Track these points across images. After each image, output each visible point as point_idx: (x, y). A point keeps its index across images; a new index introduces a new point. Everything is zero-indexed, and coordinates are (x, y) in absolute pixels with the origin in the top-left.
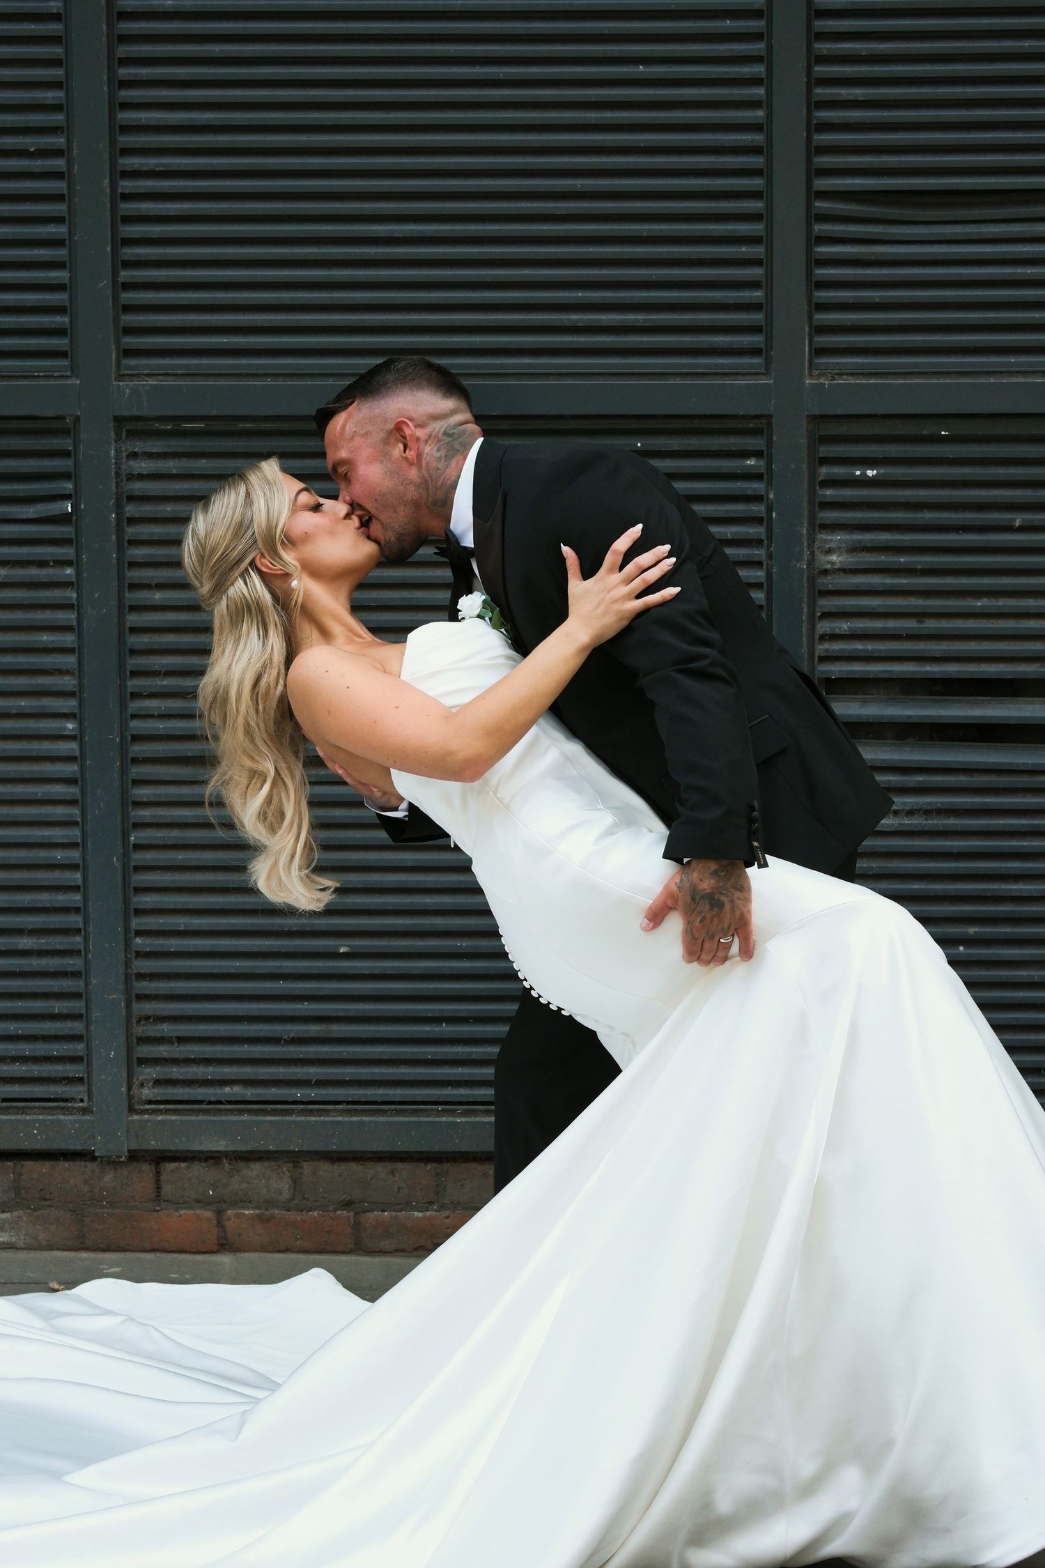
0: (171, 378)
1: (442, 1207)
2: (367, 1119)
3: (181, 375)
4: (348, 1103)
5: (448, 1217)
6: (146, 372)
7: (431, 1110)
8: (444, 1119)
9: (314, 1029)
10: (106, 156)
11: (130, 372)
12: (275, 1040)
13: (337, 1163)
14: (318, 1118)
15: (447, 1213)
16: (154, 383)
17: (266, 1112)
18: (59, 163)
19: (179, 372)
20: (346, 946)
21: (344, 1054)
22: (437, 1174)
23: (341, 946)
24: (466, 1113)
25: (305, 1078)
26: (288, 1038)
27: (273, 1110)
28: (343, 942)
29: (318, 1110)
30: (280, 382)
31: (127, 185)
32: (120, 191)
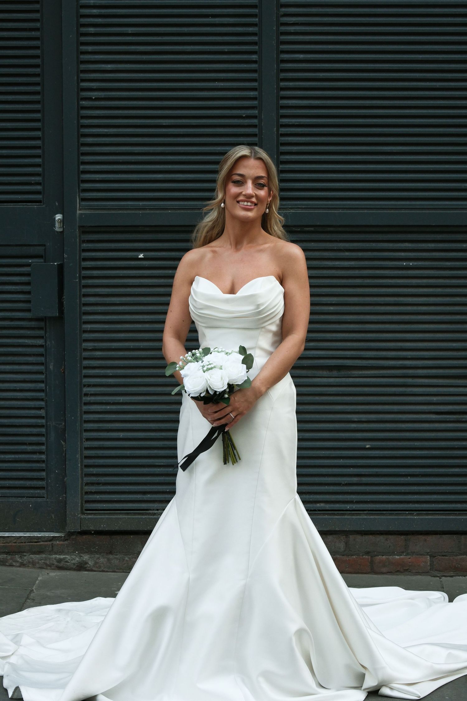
0: (300, 210)
1: (408, 554)
2: (377, 517)
3: (304, 208)
4: (369, 510)
5: (410, 558)
6: (290, 207)
7: (404, 513)
8: (409, 517)
9: (355, 480)
10: (275, 118)
11: (283, 207)
12: (339, 484)
13: (364, 536)
14: (356, 517)
15: (409, 557)
16: (293, 211)
17: (334, 514)
18: (255, 121)
19: (303, 207)
20: (369, 445)
21: (368, 490)
22: (406, 540)
23: (367, 445)
24: (418, 515)
25: (351, 500)
26: (344, 483)
27: (337, 513)
28: (368, 443)
29: (356, 514)
30: (345, 211)
31: (283, 130)
32: (280, 133)
